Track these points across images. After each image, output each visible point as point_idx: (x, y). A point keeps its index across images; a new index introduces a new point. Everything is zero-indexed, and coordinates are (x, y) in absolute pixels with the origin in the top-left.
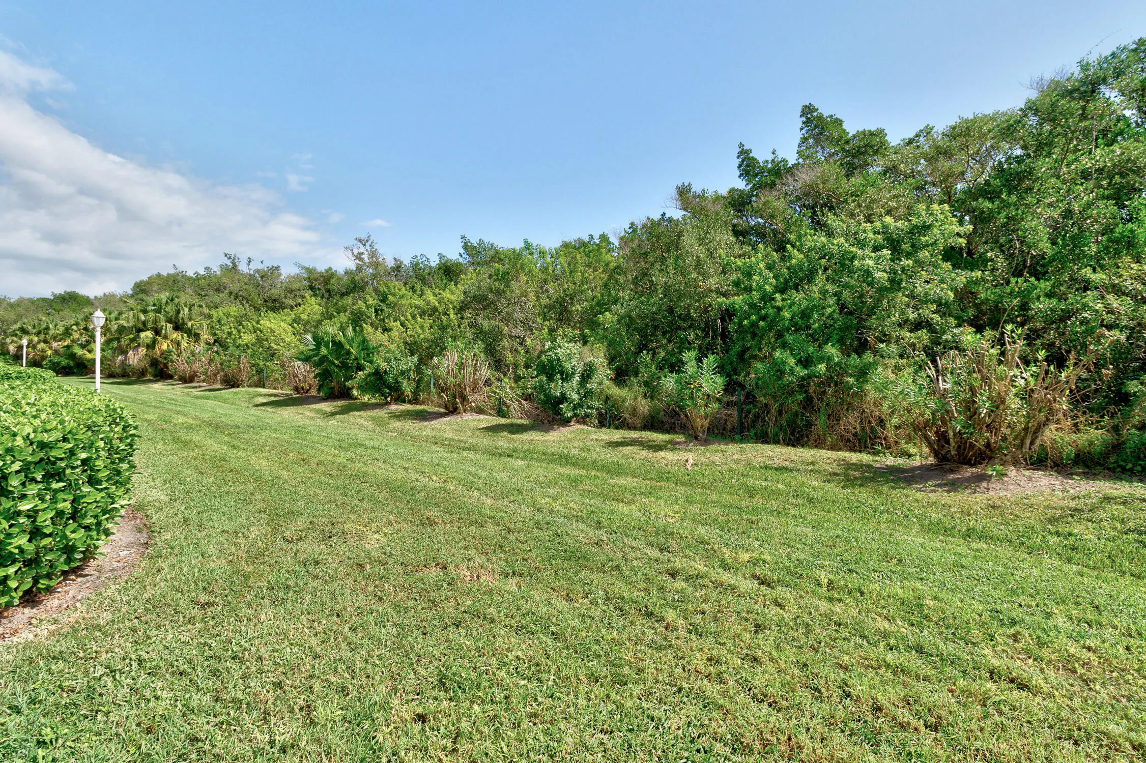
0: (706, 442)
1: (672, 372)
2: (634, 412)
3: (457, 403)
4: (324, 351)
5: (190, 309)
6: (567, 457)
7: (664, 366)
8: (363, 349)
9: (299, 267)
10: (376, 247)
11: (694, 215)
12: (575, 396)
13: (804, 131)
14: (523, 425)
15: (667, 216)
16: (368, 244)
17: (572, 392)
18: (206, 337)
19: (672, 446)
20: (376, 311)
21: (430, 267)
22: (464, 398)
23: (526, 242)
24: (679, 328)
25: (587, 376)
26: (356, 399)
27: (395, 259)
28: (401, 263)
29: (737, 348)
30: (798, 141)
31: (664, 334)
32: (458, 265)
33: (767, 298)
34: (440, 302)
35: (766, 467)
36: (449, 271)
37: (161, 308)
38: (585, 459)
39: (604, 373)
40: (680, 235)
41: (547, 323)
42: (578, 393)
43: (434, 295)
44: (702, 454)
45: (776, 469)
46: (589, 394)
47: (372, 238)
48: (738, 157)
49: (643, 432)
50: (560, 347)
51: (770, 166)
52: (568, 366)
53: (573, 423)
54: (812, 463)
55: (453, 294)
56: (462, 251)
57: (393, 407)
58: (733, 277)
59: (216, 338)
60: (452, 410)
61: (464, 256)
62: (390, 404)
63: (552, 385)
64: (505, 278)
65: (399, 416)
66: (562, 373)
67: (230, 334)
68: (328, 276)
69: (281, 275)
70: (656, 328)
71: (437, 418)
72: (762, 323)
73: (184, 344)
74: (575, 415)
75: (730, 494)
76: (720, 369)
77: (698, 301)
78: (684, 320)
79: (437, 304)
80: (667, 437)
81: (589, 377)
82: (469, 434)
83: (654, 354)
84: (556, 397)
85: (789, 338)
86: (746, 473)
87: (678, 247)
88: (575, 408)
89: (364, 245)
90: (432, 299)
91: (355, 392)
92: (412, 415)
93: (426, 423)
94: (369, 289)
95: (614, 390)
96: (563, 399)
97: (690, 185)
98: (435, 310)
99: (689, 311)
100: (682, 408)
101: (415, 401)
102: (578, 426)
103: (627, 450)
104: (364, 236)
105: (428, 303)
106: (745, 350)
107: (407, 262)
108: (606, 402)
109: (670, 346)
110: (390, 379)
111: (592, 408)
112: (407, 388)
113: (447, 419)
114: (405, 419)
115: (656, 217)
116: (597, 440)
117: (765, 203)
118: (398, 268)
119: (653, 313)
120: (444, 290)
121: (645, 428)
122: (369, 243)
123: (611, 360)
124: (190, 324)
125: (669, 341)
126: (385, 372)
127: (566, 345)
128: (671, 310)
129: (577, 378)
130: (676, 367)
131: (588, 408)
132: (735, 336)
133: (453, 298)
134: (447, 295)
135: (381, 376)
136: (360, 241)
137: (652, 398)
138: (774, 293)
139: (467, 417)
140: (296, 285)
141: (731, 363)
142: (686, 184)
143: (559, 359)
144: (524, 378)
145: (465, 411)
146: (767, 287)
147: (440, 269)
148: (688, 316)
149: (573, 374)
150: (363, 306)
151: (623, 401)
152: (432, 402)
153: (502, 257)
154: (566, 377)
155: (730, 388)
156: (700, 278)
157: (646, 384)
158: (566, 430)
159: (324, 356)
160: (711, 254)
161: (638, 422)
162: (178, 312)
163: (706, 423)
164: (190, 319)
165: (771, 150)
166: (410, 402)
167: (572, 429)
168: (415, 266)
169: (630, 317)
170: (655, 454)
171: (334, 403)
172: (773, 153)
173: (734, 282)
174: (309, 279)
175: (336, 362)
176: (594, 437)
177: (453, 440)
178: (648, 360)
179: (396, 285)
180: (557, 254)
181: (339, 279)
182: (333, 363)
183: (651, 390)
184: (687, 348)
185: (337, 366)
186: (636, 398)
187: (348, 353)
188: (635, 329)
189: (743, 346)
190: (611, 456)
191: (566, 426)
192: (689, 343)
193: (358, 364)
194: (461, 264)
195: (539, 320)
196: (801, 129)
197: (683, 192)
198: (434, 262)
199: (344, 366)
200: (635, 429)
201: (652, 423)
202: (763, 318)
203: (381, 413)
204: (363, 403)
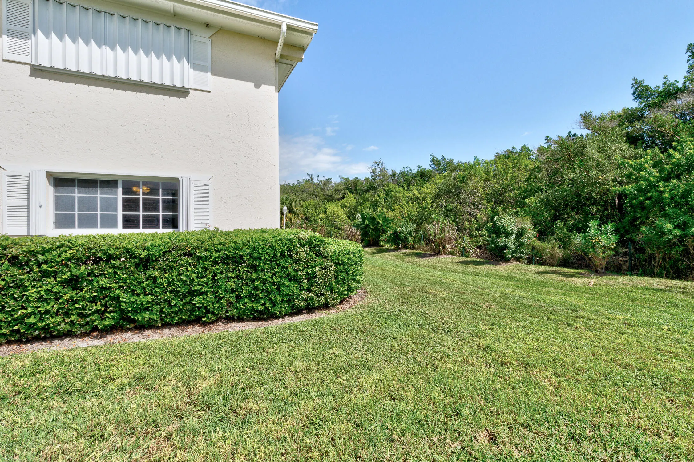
0: (604, 274)
1: (579, 233)
2: (552, 256)
3: (440, 249)
4: (367, 222)
5: (295, 202)
6: (511, 277)
7: (573, 229)
8: (385, 221)
9: (340, 178)
10: (384, 165)
11: (594, 131)
12: (513, 246)
13: (690, 62)
14: (480, 261)
15: (572, 133)
16: (380, 165)
17: (511, 242)
18: (301, 215)
19: (580, 275)
20: (385, 200)
21: (413, 174)
22: (444, 247)
23: (475, 158)
24: (585, 205)
25: (520, 234)
26: (382, 246)
27: (392, 171)
28: (395, 172)
29: (628, 218)
30: (686, 69)
31: (573, 209)
32: (429, 171)
33: (653, 186)
34: (420, 194)
35: (647, 289)
36: (423, 176)
37: (284, 202)
38: (522, 279)
39: (531, 234)
40: (584, 147)
41: (489, 204)
42: (514, 244)
43: (417, 190)
44: (601, 280)
45: (654, 290)
46: (521, 245)
47: (382, 161)
48: (633, 87)
49: (558, 268)
50: (504, 219)
51: (661, 89)
52: (509, 230)
53: (511, 261)
54: (684, 288)
55: (429, 189)
56: (431, 164)
57: (403, 251)
58: (626, 172)
59: (306, 216)
60: (437, 253)
61: (432, 166)
62: (401, 249)
63: (500, 240)
64: (464, 179)
65: (408, 255)
66: (505, 233)
67: (312, 214)
68: (356, 182)
69: (332, 182)
70: (566, 205)
71: (429, 257)
72: (647, 202)
73: (293, 219)
74: (513, 257)
75: (619, 299)
76: (617, 231)
77: (599, 187)
78: (588, 199)
79: (419, 195)
80: (576, 271)
81: (521, 235)
82: (450, 264)
83: (565, 221)
84: (501, 246)
85: (668, 210)
86: (631, 290)
87: (582, 154)
88: (513, 253)
89: (378, 165)
90: (416, 192)
91: (381, 243)
92: (415, 255)
93: (424, 259)
94: (380, 189)
95: (538, 244)
96: (506, 247)
97: (591, 112)
98: (418, 198)
99: (592, 195)
100: (586, 254)
101: (413, 248)
102: (514, 263)
103: (550, 275)
104: (378, 161)
105: (414, 195)
106: (635, 219)
107: (398, 172)
108: (532, 250)
109: (577, 216)
110: (402, 236)
111: (523, 253)
112: (411, 240)
113: (436, 257)
114: (412, 257)
115: (564, 135)
116: (528, 270)
117: (654, 119)
118: (394, 175)
119: (564, 197)
120: (422, 187)
121: (559, 266)
122: (381, 163)
123: (535, 225)
124: (295, 210)
125: (577, 213)
126: (400, 233)
127: (508, 218)
128: (578, 195)
129: (514, 236)
130: (582, 229)
131: (521, 253)
132: (629, 209)
133: (428, 191)
134: (424, 190)
135: (398, 234)
136: (376, 163)
137: (564, 248)
138: (658, 182)
139: (446, 257)
140: (340, 188)
141: (624, 227)
142: (588, 112)
143: (503, 226)
144: (476, 236)
145: (445, 253)
146: (651, 179)
147: (417, 175)
148: (591, 197)
149: (512, 234)
150: (378, 198)
151: (544, 250)
152: (422, 249)
153: (461, 167)
154: (508, 235)
155: (622, 242)
156: (600, 174)
157: (560, 239)
158: (508, 265)
159: (367, 225)
160: (608, 158)
161: (555, 262)
162: (291, 204)
163: (604, 263)
164: (295, 207)
165: (663, 76)
166: (410, 248)
167: (511, 264)
168: (403, 174)
169: (547, 199)
170: (569, 279)
171: (372, 248)
172: (665, 78)
173: (626, 175)
174: (346, 184)
175: (372, 227)
176: (526, 268)
177: (443, 267)
178: (561, 225)
179: (393, 186)
180: (494, 162)
181: (361, 183)
182: (371, 228)
183: (564, 243)
184: (591, 218)
185: (373, 230)
186: (553, 248)
187: (378, 223)
188: (551, 207)
189: (635, 216)
190: (539, 278)
191: (507, 263)
192: (592, 215)
193: (383, 228)
194: (431, 171)
195: (485, 202)
196: (688, 61)
197: (586, 117)
198: (415, 170)
199: (376, 230)
200: (553, 266)
201: (565, 263)
202: (649, 198)
203: (398, 253)
204: (386, 249)
